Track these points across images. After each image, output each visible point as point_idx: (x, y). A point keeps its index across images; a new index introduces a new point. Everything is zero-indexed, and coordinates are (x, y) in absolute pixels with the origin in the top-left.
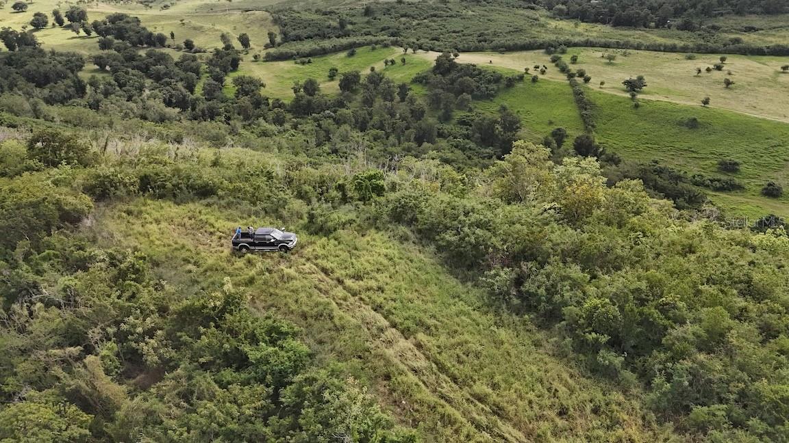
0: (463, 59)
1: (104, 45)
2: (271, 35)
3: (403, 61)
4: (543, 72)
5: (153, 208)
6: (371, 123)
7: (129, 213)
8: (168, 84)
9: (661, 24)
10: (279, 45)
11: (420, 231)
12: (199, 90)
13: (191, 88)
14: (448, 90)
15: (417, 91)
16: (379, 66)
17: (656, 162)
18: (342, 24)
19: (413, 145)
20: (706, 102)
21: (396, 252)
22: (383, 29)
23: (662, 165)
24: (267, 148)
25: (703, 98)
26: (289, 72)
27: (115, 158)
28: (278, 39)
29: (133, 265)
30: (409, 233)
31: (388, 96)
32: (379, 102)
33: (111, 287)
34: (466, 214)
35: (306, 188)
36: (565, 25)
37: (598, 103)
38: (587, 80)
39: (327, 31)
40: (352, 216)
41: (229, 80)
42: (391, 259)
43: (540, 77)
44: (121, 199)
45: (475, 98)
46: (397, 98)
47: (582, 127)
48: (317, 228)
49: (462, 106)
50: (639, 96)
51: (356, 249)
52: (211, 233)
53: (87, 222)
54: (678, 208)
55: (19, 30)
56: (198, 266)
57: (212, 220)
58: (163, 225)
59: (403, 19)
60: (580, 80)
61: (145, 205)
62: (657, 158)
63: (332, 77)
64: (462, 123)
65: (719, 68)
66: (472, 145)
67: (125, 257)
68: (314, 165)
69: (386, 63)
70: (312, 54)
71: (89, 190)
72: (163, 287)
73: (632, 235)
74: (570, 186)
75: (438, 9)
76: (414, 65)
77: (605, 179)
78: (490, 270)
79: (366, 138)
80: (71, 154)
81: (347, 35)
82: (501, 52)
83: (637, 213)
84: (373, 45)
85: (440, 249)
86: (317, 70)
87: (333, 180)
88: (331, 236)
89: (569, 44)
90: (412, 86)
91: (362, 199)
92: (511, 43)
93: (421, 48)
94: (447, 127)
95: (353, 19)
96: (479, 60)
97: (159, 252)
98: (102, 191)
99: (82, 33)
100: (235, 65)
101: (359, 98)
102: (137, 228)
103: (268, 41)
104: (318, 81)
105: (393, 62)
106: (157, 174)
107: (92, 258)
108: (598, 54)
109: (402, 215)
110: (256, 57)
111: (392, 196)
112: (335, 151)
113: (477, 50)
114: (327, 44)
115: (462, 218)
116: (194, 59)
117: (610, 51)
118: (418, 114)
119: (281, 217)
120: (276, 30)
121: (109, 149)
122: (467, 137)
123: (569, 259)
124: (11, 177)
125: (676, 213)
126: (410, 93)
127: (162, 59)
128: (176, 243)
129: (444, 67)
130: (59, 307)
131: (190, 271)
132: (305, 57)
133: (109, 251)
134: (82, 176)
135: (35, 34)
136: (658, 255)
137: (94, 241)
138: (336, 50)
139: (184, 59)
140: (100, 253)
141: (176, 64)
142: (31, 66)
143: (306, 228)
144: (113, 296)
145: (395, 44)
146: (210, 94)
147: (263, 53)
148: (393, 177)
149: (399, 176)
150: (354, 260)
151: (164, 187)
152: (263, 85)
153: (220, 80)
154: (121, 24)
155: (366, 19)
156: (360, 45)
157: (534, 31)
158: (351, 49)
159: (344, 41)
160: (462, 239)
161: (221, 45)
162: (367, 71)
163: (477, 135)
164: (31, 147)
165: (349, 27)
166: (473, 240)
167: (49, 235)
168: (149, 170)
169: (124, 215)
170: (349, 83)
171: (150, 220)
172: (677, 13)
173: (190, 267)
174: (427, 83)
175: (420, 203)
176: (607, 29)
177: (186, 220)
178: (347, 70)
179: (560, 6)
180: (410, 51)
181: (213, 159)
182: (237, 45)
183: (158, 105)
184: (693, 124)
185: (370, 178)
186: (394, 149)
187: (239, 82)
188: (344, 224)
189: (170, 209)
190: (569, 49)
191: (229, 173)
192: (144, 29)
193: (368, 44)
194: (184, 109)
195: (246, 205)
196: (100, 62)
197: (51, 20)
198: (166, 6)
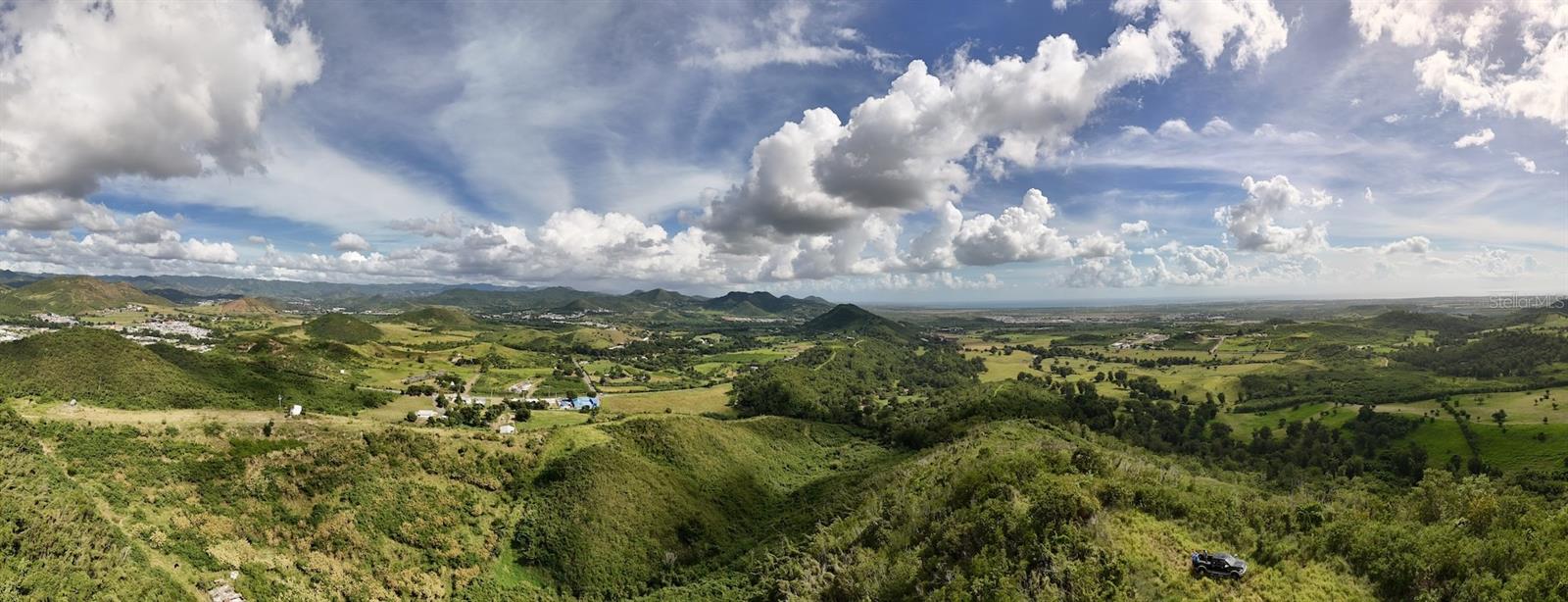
0: (1379, 409)
1: (1132, 395)
2: (1240, 394)
3: (1335, 412)
4: (1437, 415)
5: (1140, 520)
6: (1310, 461)
7: (1123, 520)
8: (1168, 424)
9: (1506, 374)
10: (1245, 402)
11: (1354, 561)
12: (1187, 430)
13: (1181, 429)
14: (1371, 433)
15: (1346, 435)
16: (1317, 417)
17: (1526, 469)
18: (1290, 387)
19: (1346, 479)
20: (1546, 420)
21: (1333, 584)
22: (1320, 390)
23: (1531, 470)
24: (1230, 480)
25: (1543, 417)
26: (1250, 421)
27: (1123, 474)
28: (1245, 398)
29: (1116, 567)
30: (1345, 564)
31: (1324, 439)
32: (1317, 444)
33: (1096, 582)
34: (1394, 539)
35: (1258, 517)
36: (1446, 381)
37: (1479, 432)
38: (1468, 417)
39: (1280, 392)
40: (1294, 546)
41: (1208, 426)
42: (1328, 592)
43: (1436, 418)
44: (1119, 507)
45: (1393, 438)
46: (1332, 440)
47: (1471, 452)
48: (1265, 559)
49: (1381, 444)
50: (1505, 424)
51: (1297, 581)
52: (1179, 551)
53: (1093, 521)
54: (1550, 500)
55: (1088, 381)
56: (1164, 581)
57: (1181, 539)
58: (1145, 535)
59: (1334, 383)
60: (1463, 418)
61: (1135, 515)
62: (1526, 466)
63: (1281, 426)
64: (1383, 458)
65: (1547, 398)
66: (1392, 476)
67: (1111, 558)
68: (1265, 497)
69: (1322, 414)
70: (1268, 408)
71: (1101, 495)
72: (1134, 594)
73: (1524, 532)
74: (1471, 500)
76: (1345, 414)
77: (1495, 490)
78: (1419, 595)
79: (1306, 474)
80: (1096, 466)
81: (1293, 394)
82: (1406, 403)
83: (1523, 513)
84: (1312, 401)
85: (1372, 578)
86: (1270, 421)
87: (1279, 510)
88: (1276, 566)
89: (1451, 393)
90: (1343, 431)
91: (1304, 529)
92: (1412, 396)
93: (1347, 402)
94: (1371, 463)
95: (1299, 383)
96: (1390, 409)
97: (1137, 559)
98: (1109, 499)
99: (1122, 387)
100: (1213, 414)
101: (1301, 440)
102: (1126, 534)
103: (1238, 399)
104: (1272, 428)
105: (1327, 413)
106: (1147, 492)
107: (1089, 551)
108: (1472, 398)
109: (1337, 545)
110: (1228, 410)
111: (1330, 526)
112: (1282, 485)
113: (1388, 402)
115: (1391, 544)
116: (1186, 409)
117: (1479, 396)
118: (1348, 453)
119: (1234, 543)
120: (1243, 390)
121: (1121, 466)
122: (1388, 469)
123: (1482, 568)
124: (1058, 475)
125: (1549, 505)
126: (1341, 436)
127: (1166, 407)
128: (1151, 555)
129: (1366, 416)
130: (1059, 586)
131: (1157, 585)
132: (1262, 411)
133: (1102, 549)
134: (1099, 484)
135: (1096, 384)
136: (1546, 544)
137: (1094, 537)
138: (1285, 406)
139: (1181, 408)
140: (1096, 549)
141: (1176, 411)
142: (1088, 404)
143: (1255, 556)
144: (1096, 591)
145: (1329, 400)
146: (1194, 434)
147: (1233, 408)
148: (1330, 508)
149: (1334, 507)
150: (1295, 594)
151: (1150, 503)
152: (1231, 430)
153: (1202, 425)
154: (1145, 382)
155: (1307, 383)
156: (1303, 402)
157: (1427, 386)
158: (1295, 405)
159: (1291, 399)
160: (1393, 565)
161: (1206, 400)
162: (1308, 421)
163: (1396, 467)
164: (1074, 457)
165: (1295, 389)
166: (1402, 567)
167: (1068, 523)
168: (1143, 487)
169: (1119, 520)
170: (1294, 429)
171: (1136, 529)
172: (1514, 366)
173: (1158, 580)
174: (1354, 428)
175: (1353, 531)
176: (1474, 381)
177: (1162, 534)
178: (1293, 420)
179: (1441, 368)
180: (1339, 404)
181: (1189, 485)
182: (1217, 401)
183: (1157, 439)
184: (1542, 437)
185: (1310, 509)
186: (1328, 483)
188: (1287, 554)
189: (1153, 523)
190: (1452, 397)
191: (1199, 499)
192: (1159, 386)
193: (1309, 401)
194: (1175, 443)
195: (1208, 529)
197: (1107, 376)
198: (1175, 372)
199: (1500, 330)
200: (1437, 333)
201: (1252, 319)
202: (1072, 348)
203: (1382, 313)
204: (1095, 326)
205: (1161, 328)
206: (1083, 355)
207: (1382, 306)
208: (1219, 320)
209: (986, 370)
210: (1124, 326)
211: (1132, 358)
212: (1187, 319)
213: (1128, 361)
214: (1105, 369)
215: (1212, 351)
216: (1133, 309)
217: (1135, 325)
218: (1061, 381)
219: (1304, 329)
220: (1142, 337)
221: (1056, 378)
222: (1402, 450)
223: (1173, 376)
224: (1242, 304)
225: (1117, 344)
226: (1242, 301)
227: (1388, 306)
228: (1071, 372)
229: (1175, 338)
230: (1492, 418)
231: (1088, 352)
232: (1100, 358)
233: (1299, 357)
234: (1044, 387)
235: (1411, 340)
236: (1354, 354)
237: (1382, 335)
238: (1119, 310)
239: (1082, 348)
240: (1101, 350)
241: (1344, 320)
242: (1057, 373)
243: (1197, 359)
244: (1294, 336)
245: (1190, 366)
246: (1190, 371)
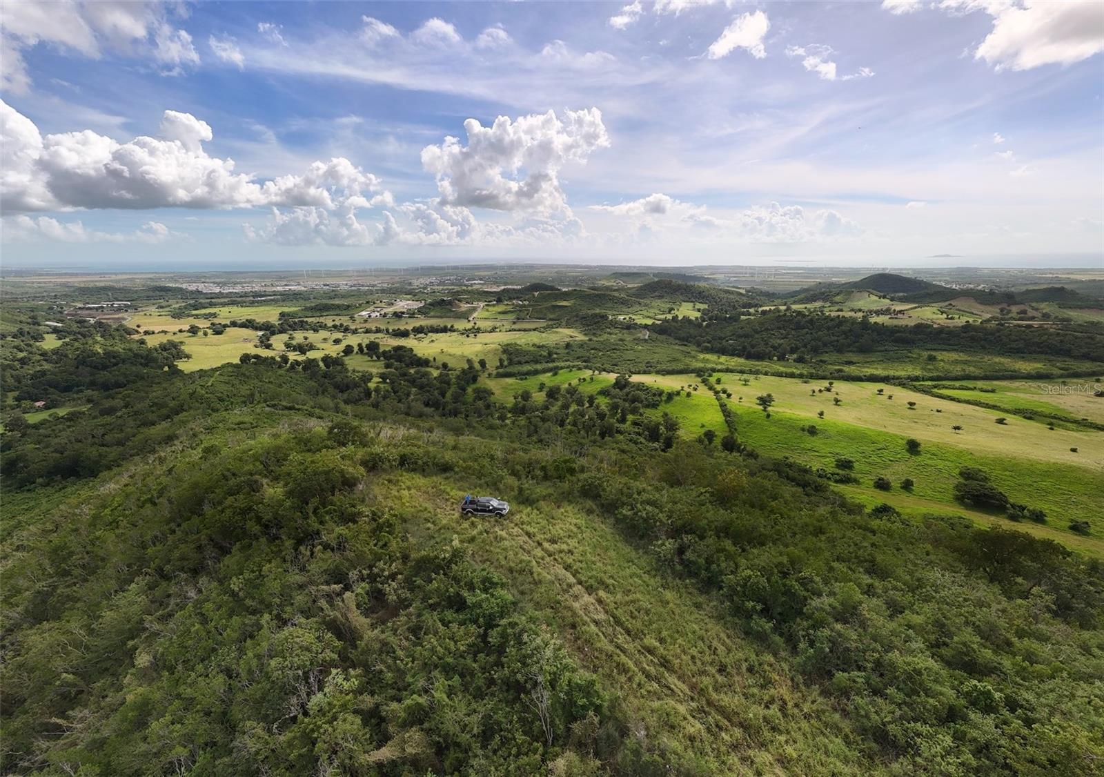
0: (635, 379)
1: (387, 366)
2: (501, 360)
3: (592, 379)
4: (695, 390)
5: (407, 479)
6: (568, 421)
7: (390, 481)
8: (429, 391)
9: (782, 358)
10: (506, 367)
11: (603, 505)
12: (449, 395)
13: (443, 395)
14: (624, 400)
15: (603, 402)
16: (575, 382)
17: (787, 458)
18: (550, 354)
19: (599, 438)
20: (821, 414)
21: (583, 522)
22: (578, 358)
23: (791, 460)
24: (492, 437)
25: (819, 411)
26: (511, 385)
27: (385, 441)
28: (506, 363)
29: (388, 520)
30: (594, 507)
31: (580, 403)
32: (573, 408)
33: (370, 537)
34: (639, 493)
35: (518, 467)
36: (712, 357)
37: (738, 412)
38: (729, 396)
39: (539, 358)
40: (550, 490)
41: (470, 390)
42: (579, 528)
43: (693, 392)
44: (384, 470)
45: (647, 406)
46: (587, 405)
47: (727, 429)
48: (524, 499)
49: (634, 411)
50: (770, 409)
51: (553, 518)
52: (447, 500)
53: (360, 487)
54: (807, 495)
55: (334, 355)
56: (435, 525)
57: (448, 490)
58: (413, 491)
59: (593, 351)
60: (724, 396)
61: (401, 476)
62: (787, 455)
63: (541, 389)
64: (635, 424)
65: (828, 390)
66: (642, 440)
67: (383, 514)
68: (525, 451)
69: (580, 380)
70: (528, 373)
71: (364, 463)
72: (407, 538)
73: (773, 516)
74: (721, 474)
75: (617, 344)
76: (601, 382)
77: (748, 471)
78: (657, 540)
79: (564, 432)
80: (356, 438)
81: (553, 361)
82: (663, 375)
83: (775, 498)
84: (570, 368)
85: (618, 521)
86: (531, 384)
87: (538, 462)
88: (535, 505)
89: (714, 370)
90: (599, 397)
91: (559, 477)
92: (670, 369)
93: (604, 370)
94: (622, 427)
95: (558, 351)
96: (648, 380)
97: (408, 511)
98: (373, 465)
99: (375, 358)
100: (475, 379)
101: (559, 403)
102: (394, 493)
103: (499, 364)
104: (531, 391)
105: (584, 380)
106: (412, 454)
107: (360, 514)
108: (737, 376)
109: (590, 492)
110: (489, 375)
111: (582, 476)
112: (541, 441)
113: (645, 373)
114: (539, 367)
115: (635, 496)
116: (447, 375)
117: (745, 376)
118: (601, 416)
119: (498, 489)
120: (504, 357)
121: (381, 435)
122: (639, 434)
123: (722, 535)
124: (314, 453)
125: (806, 499)
126: (596, 401)
127: (426, 374)
128: (421, 506)
129: (621, 385)
130: (333, 550)
131: (429, 529)
132: (524, 375)
133: (373, 509)
134: (361, 453)
135: (345, 358)
136: (795, 534)
137: (363, 501)
138: (544, 371)
139: (441, 375)
140: (365, 510)
141: (435, 378)
142: (338, 379)
143: (516, 498)
144: (371, 544)
145: (586, 367)
146: (456, 399)
147: (495, 373)
148: (583, 461)
149: (587, 461)
150: (551, 528)
151: (416, 463)
152: (493, 394)
153: (464, 390)
154: (401, 352)
155: (567, 351)
156: (562, 368)
157: (687, 360)
158: (555, 371)
159: (551, 365)
160: (636, 514)
161: (466, 366)
162: (566, 386)
163: (647, 433)
164: (330, 431)
165: (555, 356)
166: (644, 515)
167: (333, 495)
168: (407, 451)
169: (386, 482)
170: (553, 393)
171: (404, 487)
172: (793, 351)
173: (429, 525)
174: (608, 395)
175: (603, 482)
176: (742, 360)
177: (430, 489)
178: (552, 384)
179: (706, 344)
180: (597, 372)
181: (454, 444)
182: (477, 366)
183: (419, 406)
184: (812, 431)
185: (566, 462)
186: (583, 441)
187: (477, 391)
188: (545, 497)
189: (420, 480)
190: (714, 374)
191: (464, 455)
192: (415, 355)
193: (567, 368)
194: (437, 409)
195: (474, 479)
196: (383, 377)
197: (356, 349)
198: (432, 341)
199: (783, 308)
200: (706, 306)
201: (512, 284)
202: (310, 320)
203: (647, 282)
204: (335, 294)
205: (413, 294)
206: (325, 327)
207: (647, 274)
208: (477, 285)
209: (188, 357)
210: (371, 293)
211: (383, 327)
212: (442, 283)
213: (378, 331)
214: (353, 341)
215: (471, 319)
216: (380, 272)
217: (383, 291)
218: (301, 358)
219: (566, 296)
220: (392, 304)
221: (293, 356)
222: (654, 418)
223: (431, 345)
224: (502, 268)
225: (364, 313)
226: (502, 263)
227: (655, 275)
228: (312, 347)
229: (431, 304)
230: (758, 402)
231: (330, 324)
232: (346, 330)
233: (559, 326)
234: (280, 367)
235: (675, 312)
236: (614, 324)
237: (646, 305)
238: (362, 273)
239: (322, 320)
240: (345, 320)
241: (608, 288)
242: (295, 350)
243: (456, 327)
244: (554, 303)
245: (449, 334)
246: (448, 338)
